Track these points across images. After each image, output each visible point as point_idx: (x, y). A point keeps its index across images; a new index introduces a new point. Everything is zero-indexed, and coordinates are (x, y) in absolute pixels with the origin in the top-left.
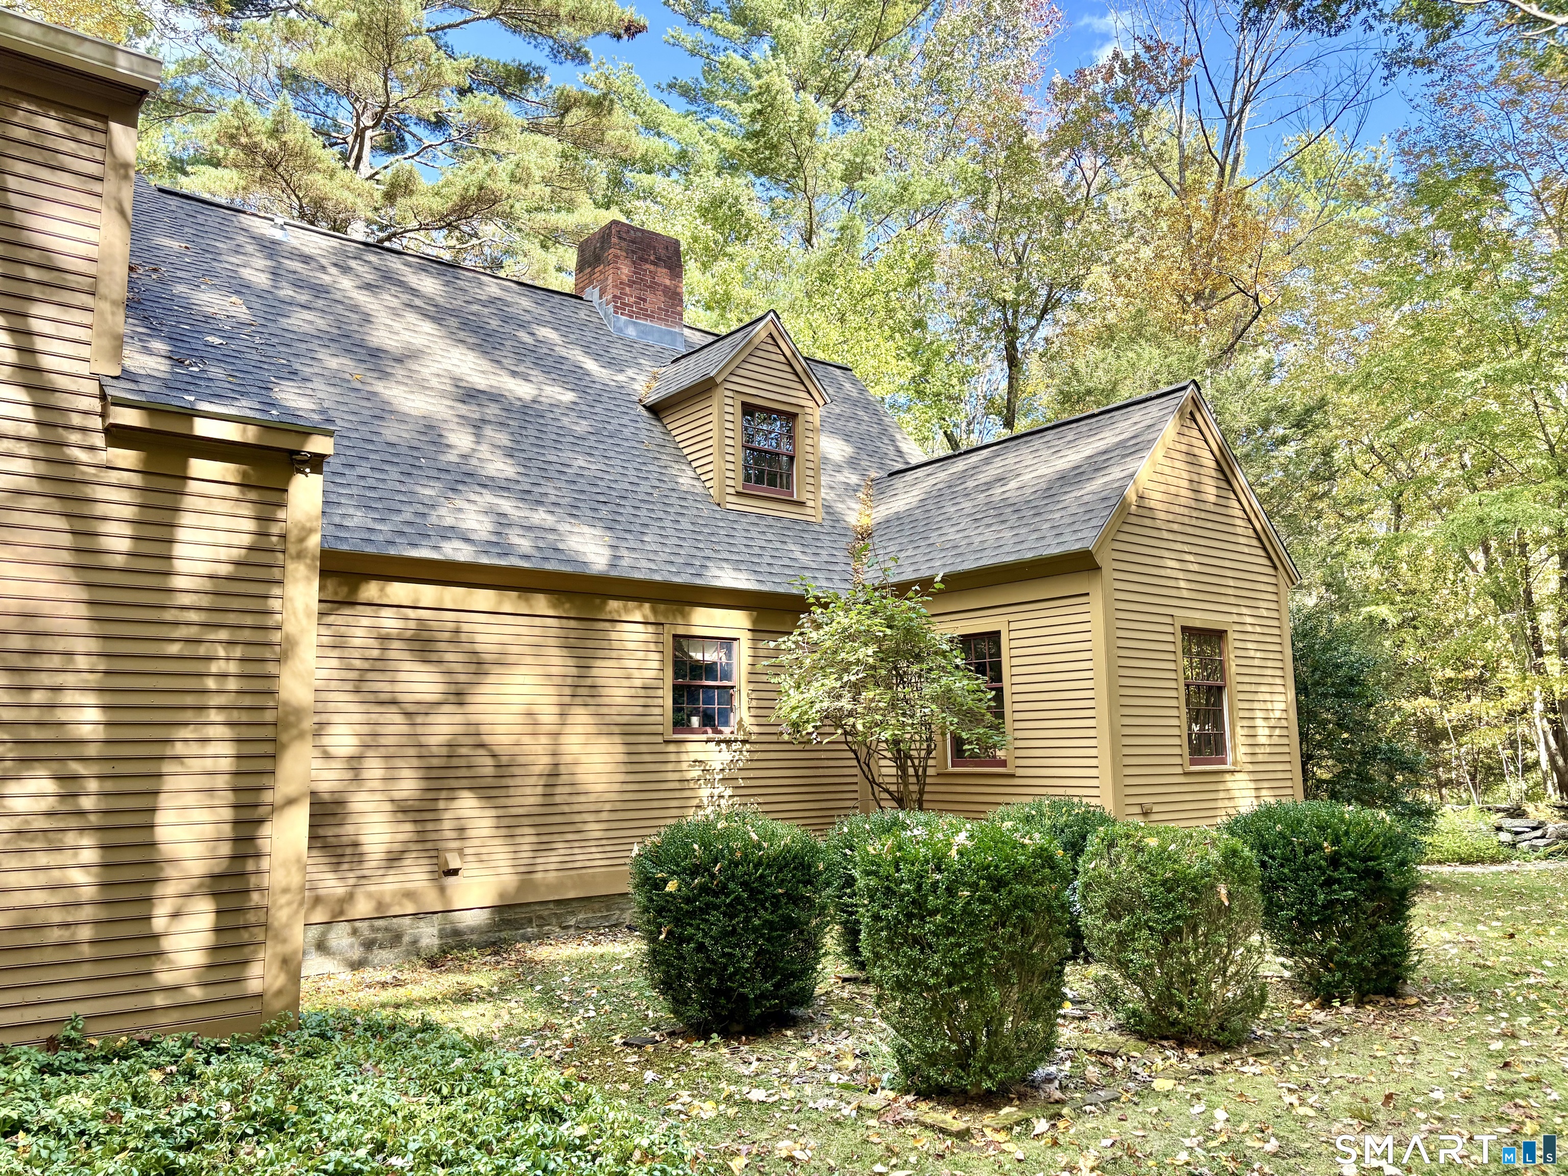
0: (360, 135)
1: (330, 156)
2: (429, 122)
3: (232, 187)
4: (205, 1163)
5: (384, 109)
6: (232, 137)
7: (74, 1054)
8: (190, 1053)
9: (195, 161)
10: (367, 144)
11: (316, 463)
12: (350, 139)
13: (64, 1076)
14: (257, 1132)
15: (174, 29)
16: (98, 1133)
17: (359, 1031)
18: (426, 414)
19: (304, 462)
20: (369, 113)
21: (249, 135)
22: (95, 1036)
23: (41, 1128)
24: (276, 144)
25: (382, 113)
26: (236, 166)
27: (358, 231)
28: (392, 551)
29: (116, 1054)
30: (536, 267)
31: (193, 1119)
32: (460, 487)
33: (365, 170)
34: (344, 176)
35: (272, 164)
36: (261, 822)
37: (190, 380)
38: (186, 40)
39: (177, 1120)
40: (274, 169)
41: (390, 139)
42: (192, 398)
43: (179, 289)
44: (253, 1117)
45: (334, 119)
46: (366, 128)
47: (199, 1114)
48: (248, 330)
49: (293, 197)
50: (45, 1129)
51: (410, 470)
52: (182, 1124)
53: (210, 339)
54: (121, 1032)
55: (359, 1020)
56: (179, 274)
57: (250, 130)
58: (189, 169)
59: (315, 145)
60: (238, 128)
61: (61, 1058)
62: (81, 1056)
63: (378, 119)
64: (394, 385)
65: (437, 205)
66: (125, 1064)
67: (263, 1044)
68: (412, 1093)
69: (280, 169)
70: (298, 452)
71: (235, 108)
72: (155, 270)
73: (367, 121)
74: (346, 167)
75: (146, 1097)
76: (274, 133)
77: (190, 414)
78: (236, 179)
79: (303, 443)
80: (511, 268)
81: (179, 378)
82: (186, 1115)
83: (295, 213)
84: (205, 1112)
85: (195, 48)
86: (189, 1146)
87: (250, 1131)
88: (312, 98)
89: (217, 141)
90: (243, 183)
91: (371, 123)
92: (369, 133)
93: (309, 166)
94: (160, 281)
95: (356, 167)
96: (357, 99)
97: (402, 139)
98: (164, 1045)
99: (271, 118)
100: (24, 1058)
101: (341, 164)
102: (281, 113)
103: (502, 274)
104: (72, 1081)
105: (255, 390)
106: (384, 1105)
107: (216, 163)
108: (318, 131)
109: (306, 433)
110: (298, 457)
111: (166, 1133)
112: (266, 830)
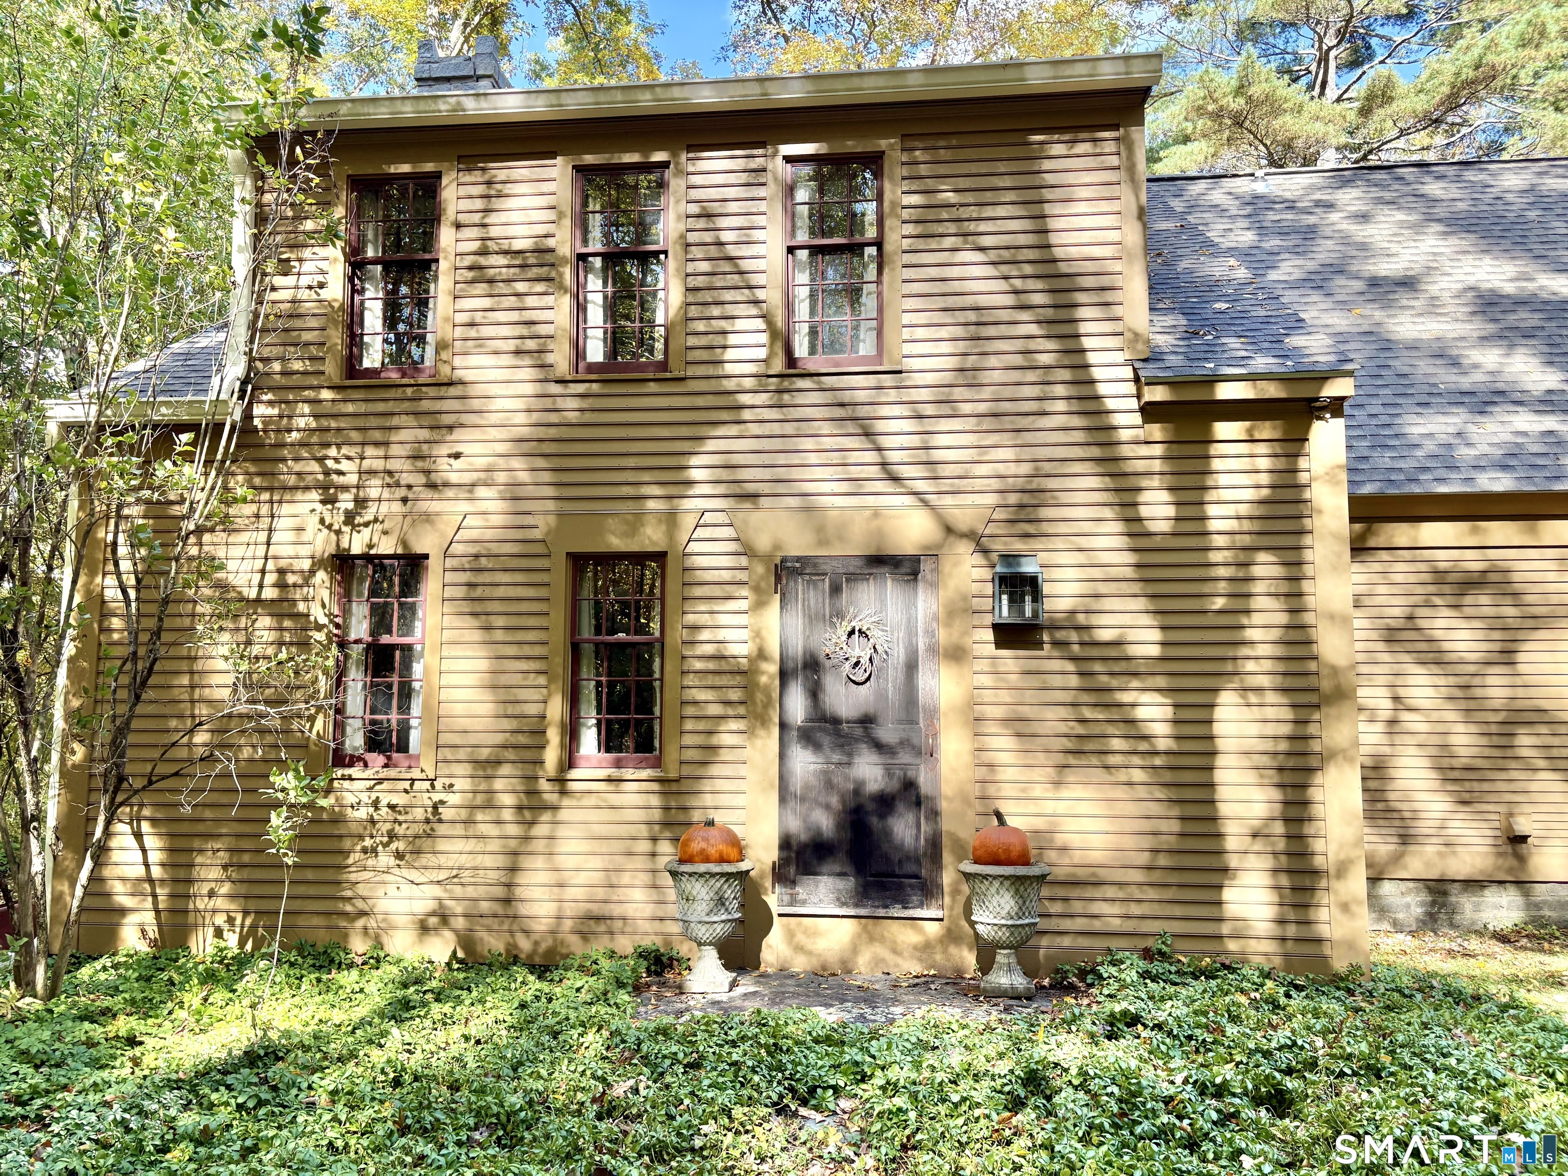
0: (1323, 59)
1: (1295, 93)
2: (1399, 16)
3: (1201, 158)
4: (1310, 1092)
5: (1348, 22)
6: (1200, 108)
7: (1166, 965)
8: (1269, 984)
9: (1165, 146)
10: (1332, 65)
11: (1336, 406)
12: (1313, 68)
13: (1162, 984)
14: (1355, 1074)
15: (1140, 27)
16: (1204, 1041)
17: (1438, 995)
18: (1440, 334)
19: (1323, 409)
20: (1332, 31)
21: (1215, 101)
22: (1184, 953)
23: (1155, 1026)
24: (1241, 101)
25: (1347, 26)
26: (1204, 136)
27: (1329, 159)
28: (1417, 489)
29: (1203, 973)
30: (1551, 135)
31: (1290, 1047)
32: (1489, 409)
33: (1332, 92)
34: (1312, 107)
35: (1238, 121)
36: (1311, 770)
37: (1207, 348)
38: (1151, 33)
39: (1274, 1044)
40: (1241, 126)
41: (1356, 51)
42: (1212, 365)
43: (1183, 264)
44: (1349, 1057)
45: (1295, 53)
46: (1330, 49)
47: (1295, 1043)
48: (1250, 289)
49: (1261, 147)
50: (1159, 1027)
51: (1426, 399)
52: (1280, 1049)
53: (1217, 306)
54: (1205, 953)
55: (1435, 983)
56: (1179, 252)
57: (1216, 95)
58: (1162, 154)
59: (1281, 87)
60: (1205, 98)
61: (1156, 967)
62: (1173, 969)
63: (1341, 35)
64: (1398, 312)
65: (1421, 104)
66: (1213, 983)
67: (1338, 989)
68: (1519, 1070)
69: (1247, 124)
70: (1317, 399)
71: (1201, 79)
72: (1159, 255)
73: (1330, 41)
74: (1312, 98)
75: (1238, 1017)
76: (1240, 90)
77: (1213, 380)
78: (1205, 149)
79: (1320, 389)
80: (1514, 146)
81: (1197, 348)
82: (1282, 1041)
83: (1264, 162)
84: (1300, 1042)
85: (1158, 37)
86: (1289, 1071)
87: (1349, 1072)
88: (1271, 40)
89: (1186, 119)
90: (1212, 150)
91: (1335, 42)
92: (1333, 54)
93: (1277, 110)
94: (1165, 263)
95: (1322, 93)
96: (1318, 22)
97: (1368, 47)
98: (1244, 971)
99: (1235, 76)
100: (1128, 962)
101: (1308, 96)
102: (1245, 68)
103: (1505, 156)
104: (1171, 989)
105: (1266, 345)
106: (1489, 1076)
107: (1186, 140)
108: (1281, 71)
109: (1324, 378)
110: (1318, 404)
111: (1267, 1054)
112: (1318, 779)
